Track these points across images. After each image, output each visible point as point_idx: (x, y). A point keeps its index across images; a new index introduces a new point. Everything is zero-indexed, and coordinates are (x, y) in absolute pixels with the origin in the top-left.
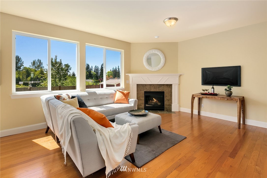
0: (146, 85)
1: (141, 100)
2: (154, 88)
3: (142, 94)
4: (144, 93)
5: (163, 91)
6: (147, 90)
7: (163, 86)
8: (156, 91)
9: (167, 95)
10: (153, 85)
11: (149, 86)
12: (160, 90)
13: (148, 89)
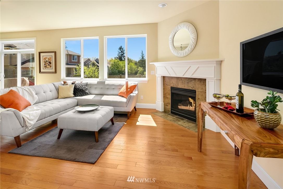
0: (172, 78)
1: (167, 98)
2: (182, 83)
3: (169, 90)
4: (171, 89)
5: (194, 89)
6: (174, 86)
7: (193, 81)
8: (184, 88)
9: (200, 97)
10: (180, 79)
11: (176, 80)
12: (189, 86)
13: (174, 84)
